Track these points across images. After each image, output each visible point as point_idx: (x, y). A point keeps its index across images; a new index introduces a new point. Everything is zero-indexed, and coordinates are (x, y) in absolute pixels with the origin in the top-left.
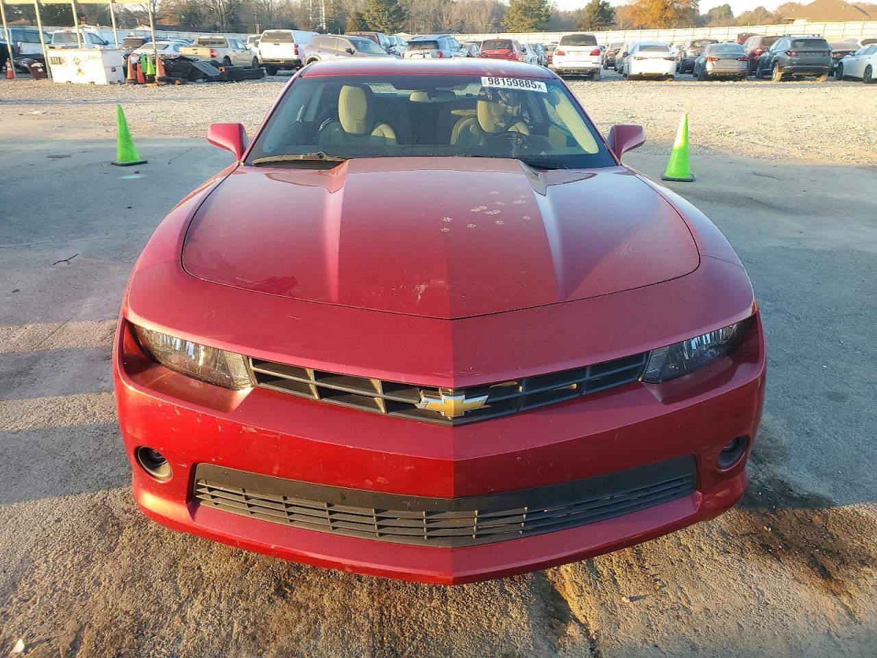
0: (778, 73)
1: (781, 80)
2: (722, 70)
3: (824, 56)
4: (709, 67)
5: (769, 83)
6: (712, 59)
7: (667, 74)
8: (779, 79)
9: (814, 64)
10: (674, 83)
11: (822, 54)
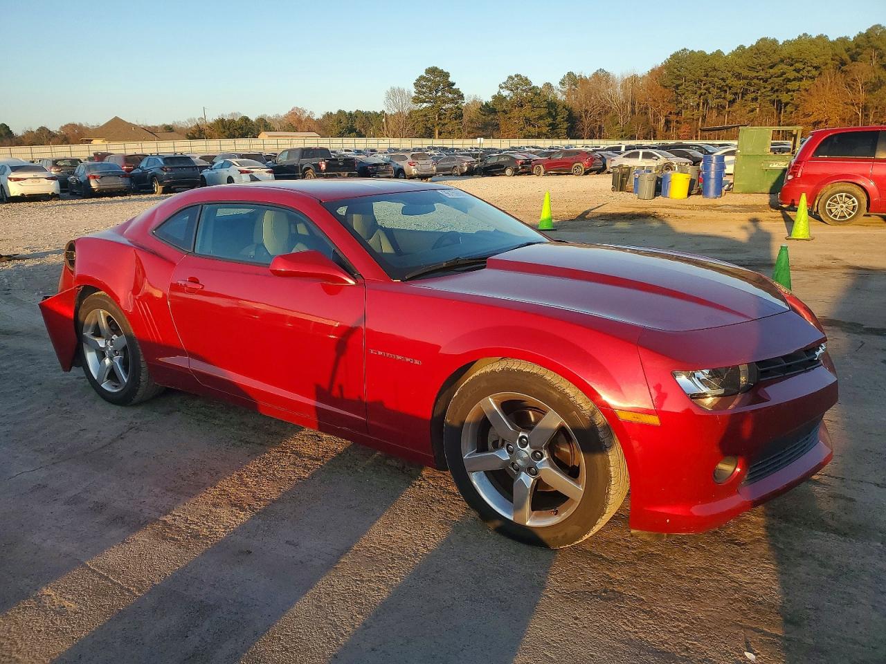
0: (159, 187)
1: (163, 193)
2: (108, 187)
3: (194, 170)
4: (94, 184)
5: (153, 196)
6: (95, 177)
7: (53, 193)
8: (161, 192)
9: (188, 178)
10: (60, 202)
11: (191, 169)
